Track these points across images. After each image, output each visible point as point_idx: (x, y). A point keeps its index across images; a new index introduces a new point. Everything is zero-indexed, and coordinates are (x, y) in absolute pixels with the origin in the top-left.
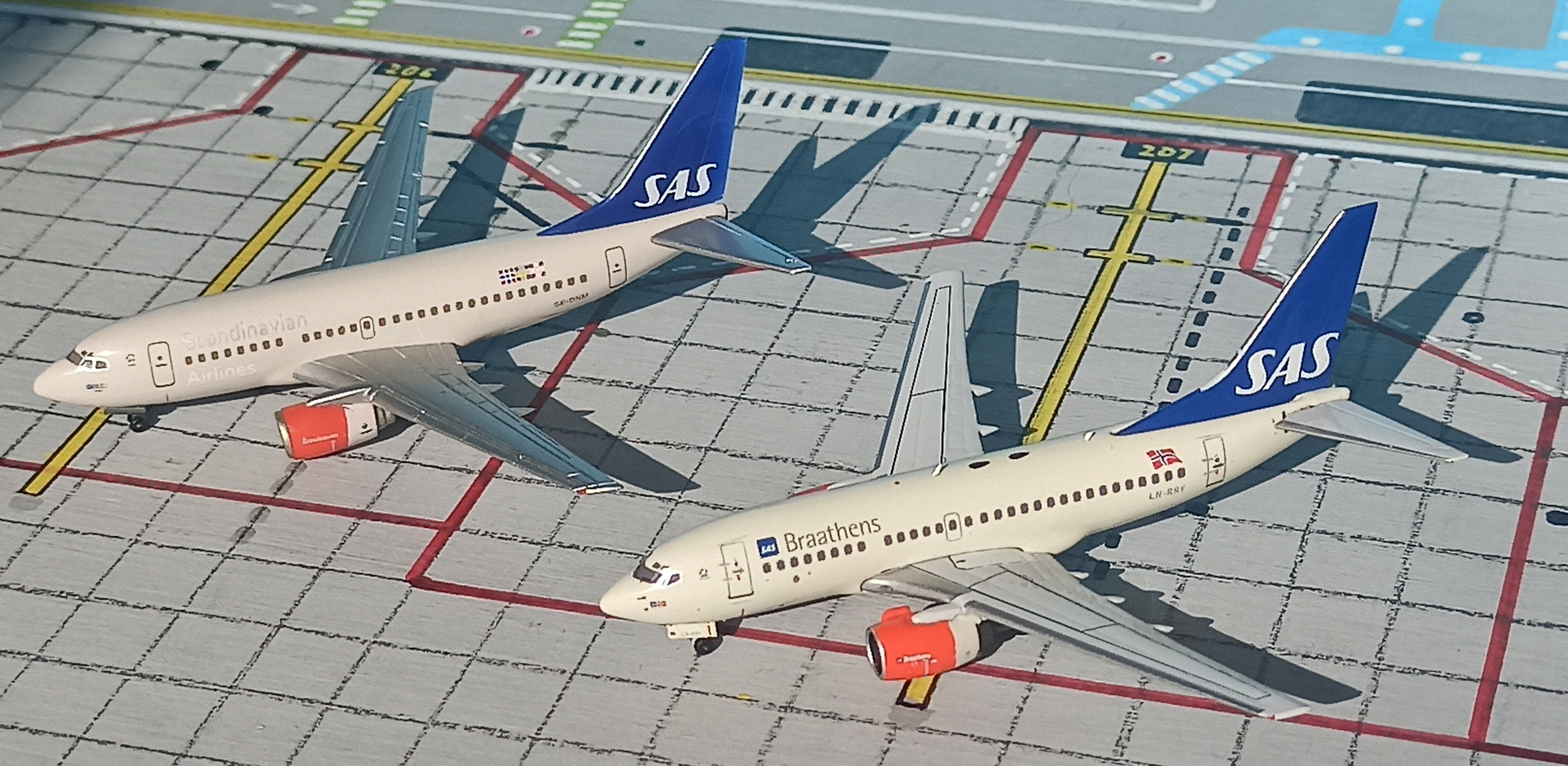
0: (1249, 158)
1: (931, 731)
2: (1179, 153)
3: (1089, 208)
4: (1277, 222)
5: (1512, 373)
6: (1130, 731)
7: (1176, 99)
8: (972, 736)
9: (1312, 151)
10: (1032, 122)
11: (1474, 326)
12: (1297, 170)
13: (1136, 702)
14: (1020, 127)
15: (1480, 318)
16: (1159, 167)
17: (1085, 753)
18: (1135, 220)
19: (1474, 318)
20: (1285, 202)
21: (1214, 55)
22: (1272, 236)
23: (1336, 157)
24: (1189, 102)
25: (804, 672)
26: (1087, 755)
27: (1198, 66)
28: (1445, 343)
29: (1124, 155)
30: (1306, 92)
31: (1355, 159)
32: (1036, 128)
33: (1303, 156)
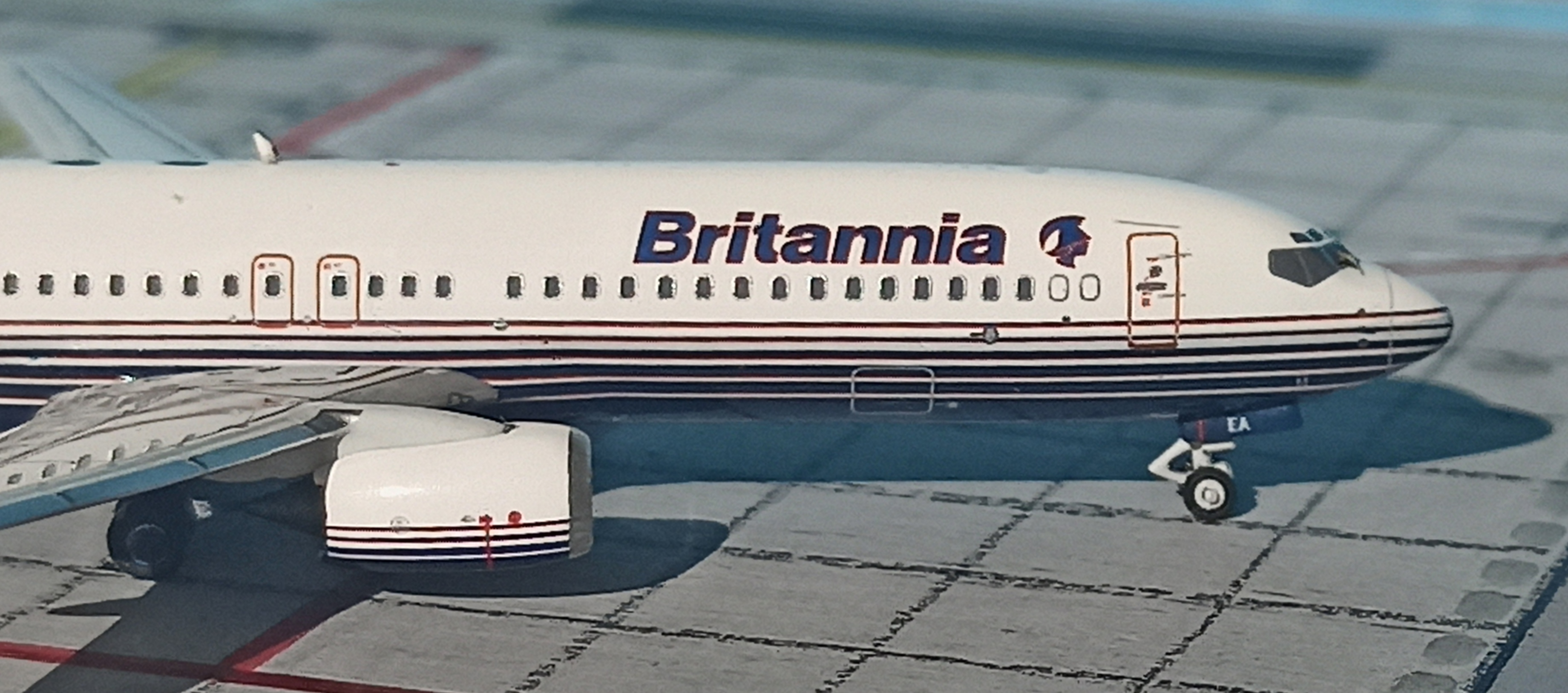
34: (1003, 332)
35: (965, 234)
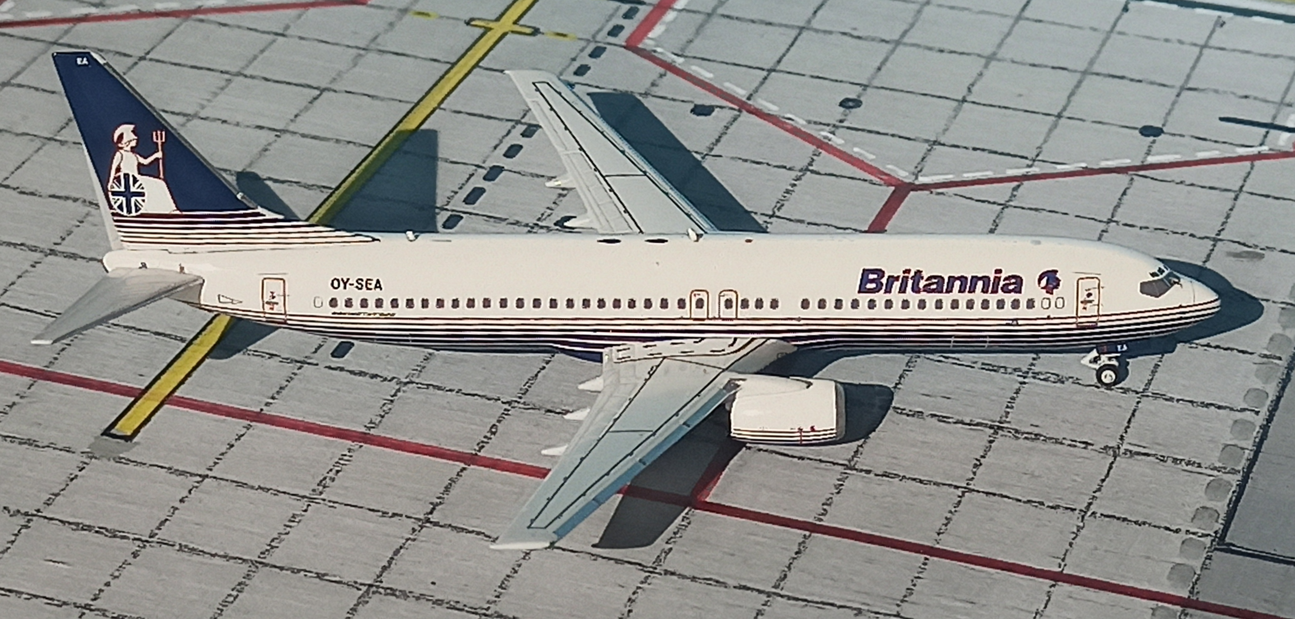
5: (869, 157)
8: (170, 469)
11: (848, 111)
15: (857, 103)
17: (282, 490)
19: (851, 104)
26: (284, 493)
28: (812, 126)
34: (1020, 322)
35: (1005, 279)
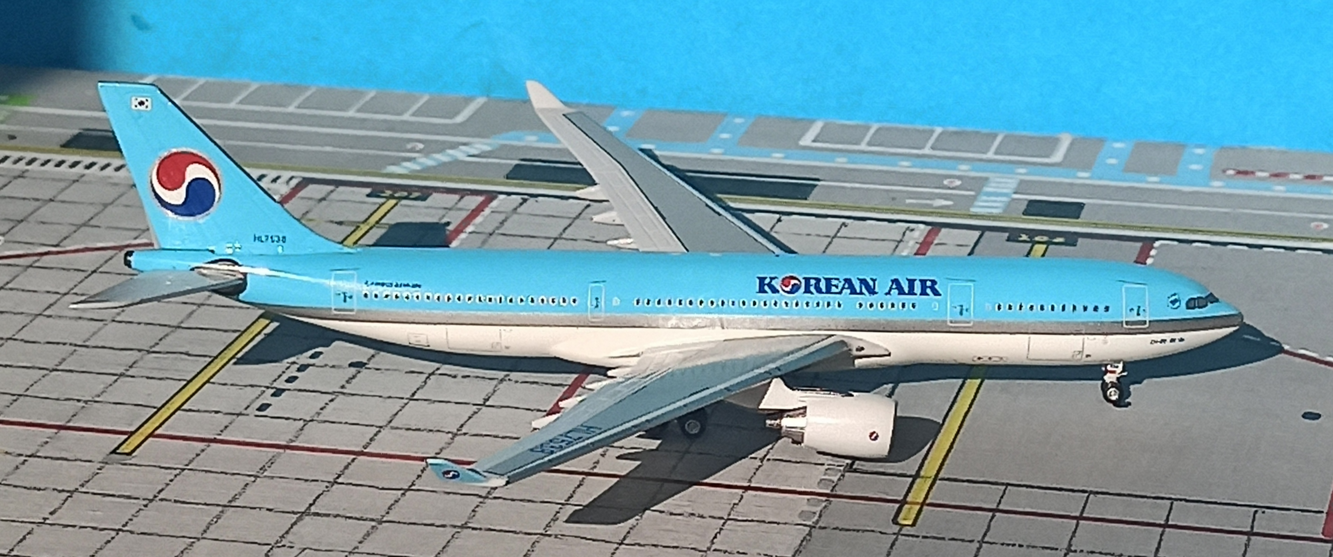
0: (462, 198)
1: (131, 465)
2: (411, 194)
3: (332, 222)
4: (470, 229)
6: (272, 463)
7: (417, 167)
9: (509, 194)
10: (304, 178)
12: (494, 204)
13: (281, 451)
14: (294, 183)
16: (393, 202)
18: (364, 228)
20: (479, 219)
21: (454, 146)
22: (463, 236)
23: (526, 197)
24: (427, 169)
25: (48, 440)
27: (441, 151)
29: (368, 196)
30: (517, 166)
31: (540, 199)
32: (306, 182)
33: (502, 197)
